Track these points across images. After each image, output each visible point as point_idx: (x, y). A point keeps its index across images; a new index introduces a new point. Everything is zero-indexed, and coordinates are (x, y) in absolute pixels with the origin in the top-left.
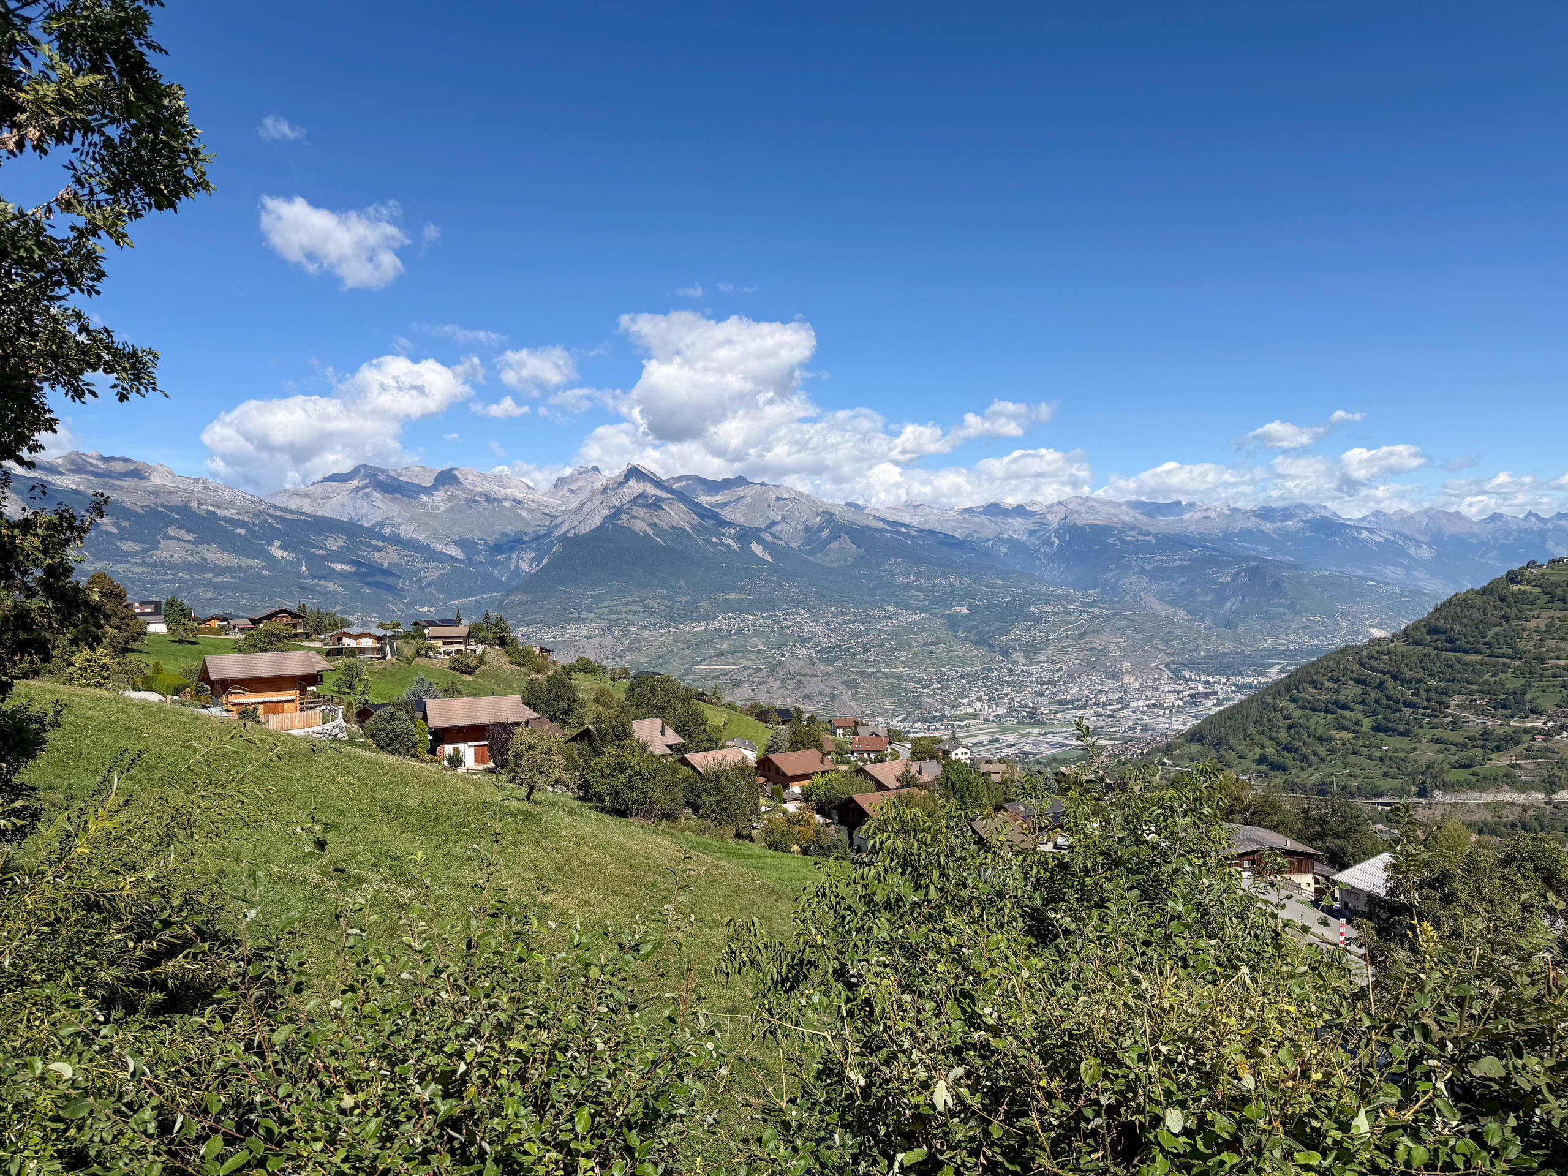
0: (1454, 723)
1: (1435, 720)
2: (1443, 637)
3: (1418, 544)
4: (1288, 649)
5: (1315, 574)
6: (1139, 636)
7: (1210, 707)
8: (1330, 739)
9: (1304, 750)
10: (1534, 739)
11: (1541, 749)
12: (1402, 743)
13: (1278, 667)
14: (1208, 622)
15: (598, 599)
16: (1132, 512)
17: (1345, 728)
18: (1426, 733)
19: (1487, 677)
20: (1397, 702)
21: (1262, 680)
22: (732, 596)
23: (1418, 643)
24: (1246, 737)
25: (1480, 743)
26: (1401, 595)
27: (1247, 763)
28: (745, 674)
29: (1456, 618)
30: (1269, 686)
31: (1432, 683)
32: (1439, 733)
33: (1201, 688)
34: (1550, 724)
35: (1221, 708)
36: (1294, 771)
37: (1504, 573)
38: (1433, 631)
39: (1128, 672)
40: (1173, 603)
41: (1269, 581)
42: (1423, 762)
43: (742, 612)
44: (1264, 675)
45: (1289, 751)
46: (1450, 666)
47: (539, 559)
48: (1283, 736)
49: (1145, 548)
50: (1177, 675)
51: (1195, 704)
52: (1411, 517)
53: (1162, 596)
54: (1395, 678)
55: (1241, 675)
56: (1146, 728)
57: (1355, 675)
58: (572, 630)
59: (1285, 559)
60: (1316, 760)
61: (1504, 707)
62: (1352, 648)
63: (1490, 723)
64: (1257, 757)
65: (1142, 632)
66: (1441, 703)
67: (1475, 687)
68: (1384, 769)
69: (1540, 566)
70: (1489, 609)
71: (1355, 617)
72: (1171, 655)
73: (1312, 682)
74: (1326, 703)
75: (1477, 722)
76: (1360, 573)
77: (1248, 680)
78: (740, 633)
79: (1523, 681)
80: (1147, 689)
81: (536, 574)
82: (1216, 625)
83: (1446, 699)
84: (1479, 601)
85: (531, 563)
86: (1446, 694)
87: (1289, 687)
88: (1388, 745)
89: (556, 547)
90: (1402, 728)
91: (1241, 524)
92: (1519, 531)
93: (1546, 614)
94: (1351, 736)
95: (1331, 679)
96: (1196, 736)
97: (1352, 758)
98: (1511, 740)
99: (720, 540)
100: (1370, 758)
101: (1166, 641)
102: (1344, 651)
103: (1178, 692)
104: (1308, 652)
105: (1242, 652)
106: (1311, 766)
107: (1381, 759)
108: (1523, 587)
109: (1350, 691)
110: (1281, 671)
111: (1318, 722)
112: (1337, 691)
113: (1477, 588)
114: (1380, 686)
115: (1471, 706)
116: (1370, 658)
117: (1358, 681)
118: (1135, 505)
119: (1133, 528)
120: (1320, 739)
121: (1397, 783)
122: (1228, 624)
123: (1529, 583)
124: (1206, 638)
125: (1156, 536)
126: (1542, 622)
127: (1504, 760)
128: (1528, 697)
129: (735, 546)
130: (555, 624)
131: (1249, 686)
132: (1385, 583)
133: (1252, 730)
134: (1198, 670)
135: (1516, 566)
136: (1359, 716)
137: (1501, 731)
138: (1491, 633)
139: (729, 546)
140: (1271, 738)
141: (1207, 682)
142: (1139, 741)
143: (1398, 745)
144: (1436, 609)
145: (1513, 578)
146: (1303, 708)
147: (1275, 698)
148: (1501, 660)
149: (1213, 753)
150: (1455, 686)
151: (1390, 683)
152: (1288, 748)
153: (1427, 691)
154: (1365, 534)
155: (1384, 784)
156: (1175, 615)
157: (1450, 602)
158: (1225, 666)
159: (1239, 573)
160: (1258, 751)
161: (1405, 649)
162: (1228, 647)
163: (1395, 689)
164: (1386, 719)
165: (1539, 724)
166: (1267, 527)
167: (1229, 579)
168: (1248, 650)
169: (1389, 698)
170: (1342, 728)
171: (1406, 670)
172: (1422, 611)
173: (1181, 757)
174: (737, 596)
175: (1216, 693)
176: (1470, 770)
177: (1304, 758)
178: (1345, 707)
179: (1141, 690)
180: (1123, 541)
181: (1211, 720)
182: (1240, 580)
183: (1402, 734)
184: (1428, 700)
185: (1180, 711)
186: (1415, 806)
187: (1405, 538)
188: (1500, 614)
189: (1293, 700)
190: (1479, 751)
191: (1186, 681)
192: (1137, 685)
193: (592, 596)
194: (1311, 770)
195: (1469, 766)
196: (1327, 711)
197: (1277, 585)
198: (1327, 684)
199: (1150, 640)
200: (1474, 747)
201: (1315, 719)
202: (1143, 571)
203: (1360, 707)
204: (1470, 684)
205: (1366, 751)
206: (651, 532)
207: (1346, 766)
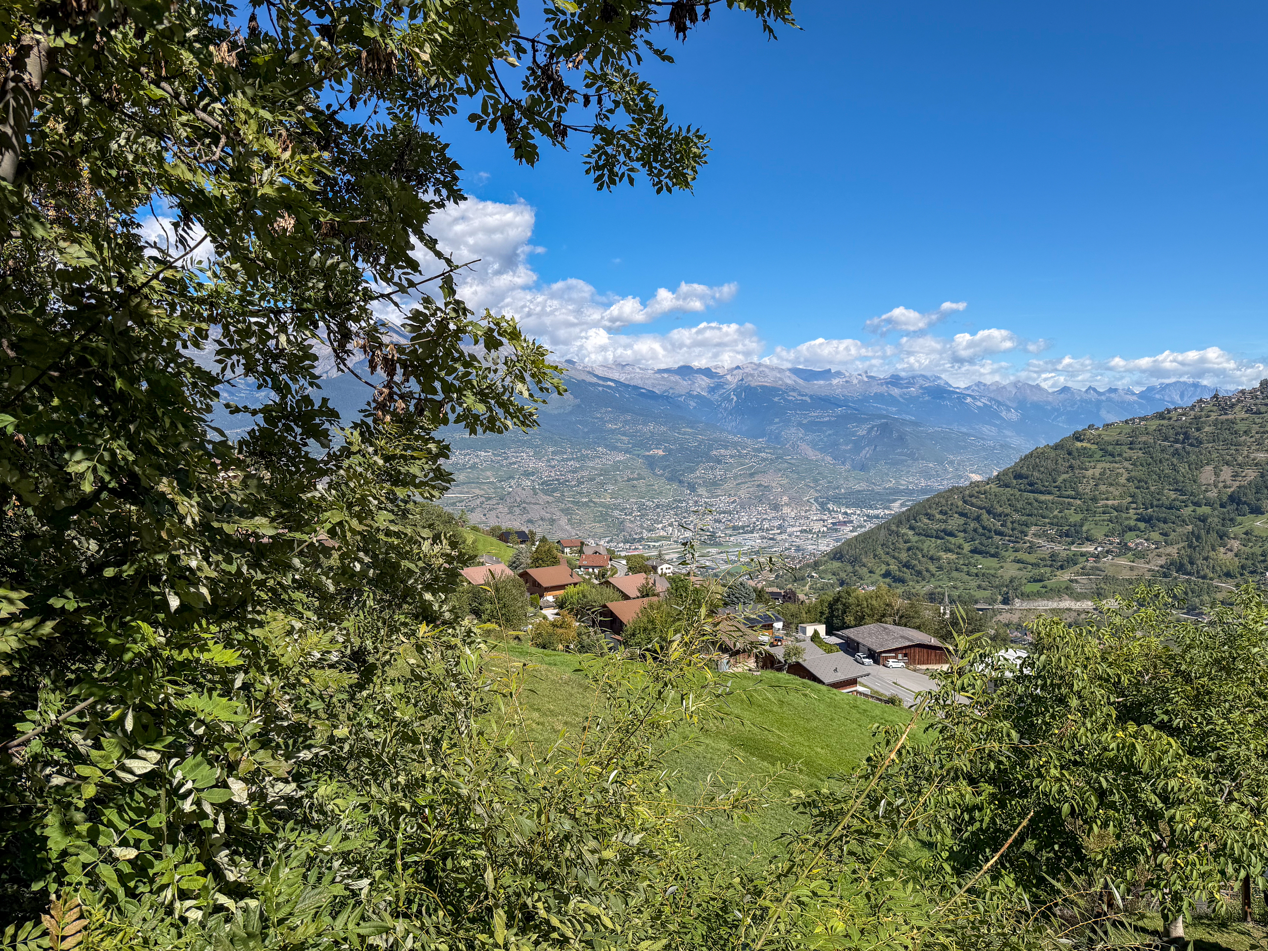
0: (1030, 547)
1: (1017, 545)
2: (1025, 481)
3: (1008, 409)
4: (907, 489)
5: (931, 430)
6: (795, 476)
7: (848, 533)
8: (939, 559)
9: (919, 567)
10: (1087, 561)
11: (1092, 568)
12: (992, 562)
13: (900, 502)
14: (848, 466)
16: (794, 377)
17: (950, 551)
18: (1010, 555)
19: (1056, 513)
20: (990, 531)
21: (887, 512)
23: (1007, 486)
24: (875, 556)
25: (1049, 563)
26: (994, 448)
27: (875, 577)
28: (478, 501)
29: (1036, 467)
30: (894, 517)
31: (1016, 516)
32: (1020, 555)
33: (841, 517)
34: (1099, 549)
35: (856, 534)
36: (911, 583)
37: (1070, 433)
38: (1018, 476)
39: (786, 504)
40: (822, 450)
41: (895, 435)
42: (1007, 577)
43: (476, 449)
44: (889, 508)
45: (908, 568)
46: (1030, 504)
48: (904, 556)
49: (802, 406)
50: (823, 507)
51: (836, 530)
52: (1004, 387)
53: (814, 445)
54: (989, 512)
55: (871, 508)
56: (798, 549)
57: (959, 510)
59: (908, 417)
60: (927, 575)
61: (1067, 536)
62: (957, 488)
63: (1058, 548)
64: (883, 572)
65: (798, 473)
66: (1022, 532)
67: (1047, 520)
68: (978, 582)
69: (1097, 429)
70: (1060, 461)
71: (959, 464)
72: (819, 491)
73: (927, 514)
74: (937, 531)
75: (1047, 547)
76: (964, 430)
77: (876, 512)
78: (474, 467)
79: (1081, 516)
80: (801, 518)
82: (854, 468)
83: (1025, 529)
84: (1053, 454)
86: (1026, 525)
87: (909, 518)
88: (983, 564)
90: (993, 551)
91: (875, 389)
92: (1082, 401)
93: (1100, 465)
94: (954, 556)
95: (941, 512)
96: (837, 555)
97: (955, 574)
98: (1071, 561)
100: (968, 574)
101: (816, 481)
102: (952, 490)
103: (824, 521)
104: (924, 491)
105: (873, 490)
106: (924, 579)
107: (977, 575)
108: (1085, 444)
109: (955, 522)
110: (902, 505)
111: (930, 545)
112: (945, 521)
113: (1051, 444)
114: (978, 519)
115: (1044, 535)
116: (971, 496)
117: (962, 514)
118: (795, 371)
119: (794, 390)
120: (932, 558)
121: (987, 593)
122: (863, 468)
123: (1089, 441)
124: (846, 479)
125: (811, 397)
126: (1097, 472)
127: (1065, 576)
128: (1085, 528)
131: (877, 517)
132: (983, 439)
133: (880, 551)
134: (840, 504)
135: (1080, 428)
136: (961, 541)
137: (1064, 554)
138: (1060, 479)
140: (894, 557)
141: (845, 513)
142: (793, 558)
143: (989, 564)
144: (1021, 460)
145: (1078, 437)
146: (919, 534)
147: (898, 526)
148: (1067, 500)
149: (849, 568)
150: (1033, 519)
151: (985, 516)
152: (907, 565)
153: (1012, 523)
154: (969, 400)
155: (980, 594)
156: (823, 460)
157: (1031, 454)
158: (859, 500)
159: (872, 428)
160: (884, 568)
161: (997, 490)
162: (863, 486)
163: (989, 521)
164: (981, 544)
165: (1091, 549)
166: (896, 391)
167: (865, 432)
168: (877, 489)
169: (984, 528)
170: (948, 550)
171: (997, 506)
172: (1011, 461)
173: (825, 571)
175: (852, 522)
176: (1041, 584)
177: (919, 573)
178: (951, 534)
179: (796, 518)
180: (785, 400)
181: (848, 543)
182: (873, 433)
183: (992, 556)
184: (1013, 530)
185: (824, 535)
186: (1000, 612)
187: (999, 403)
188: (1067, 464)
189: (912, 528)
190: (1048, 570)
191: (830, 512)
192: (793, 514)
194: (924, 583)
195: (1041, 581)
196: (937, 537)
197: (901, 439)
198: (938, 516)
199: (804, 479)
200: (1045, 566)
201: (928, 543)
202: (800, 424)
203: (962, 534)
204: (1044, 517)
205: (965, 568)
207: (950, 579)
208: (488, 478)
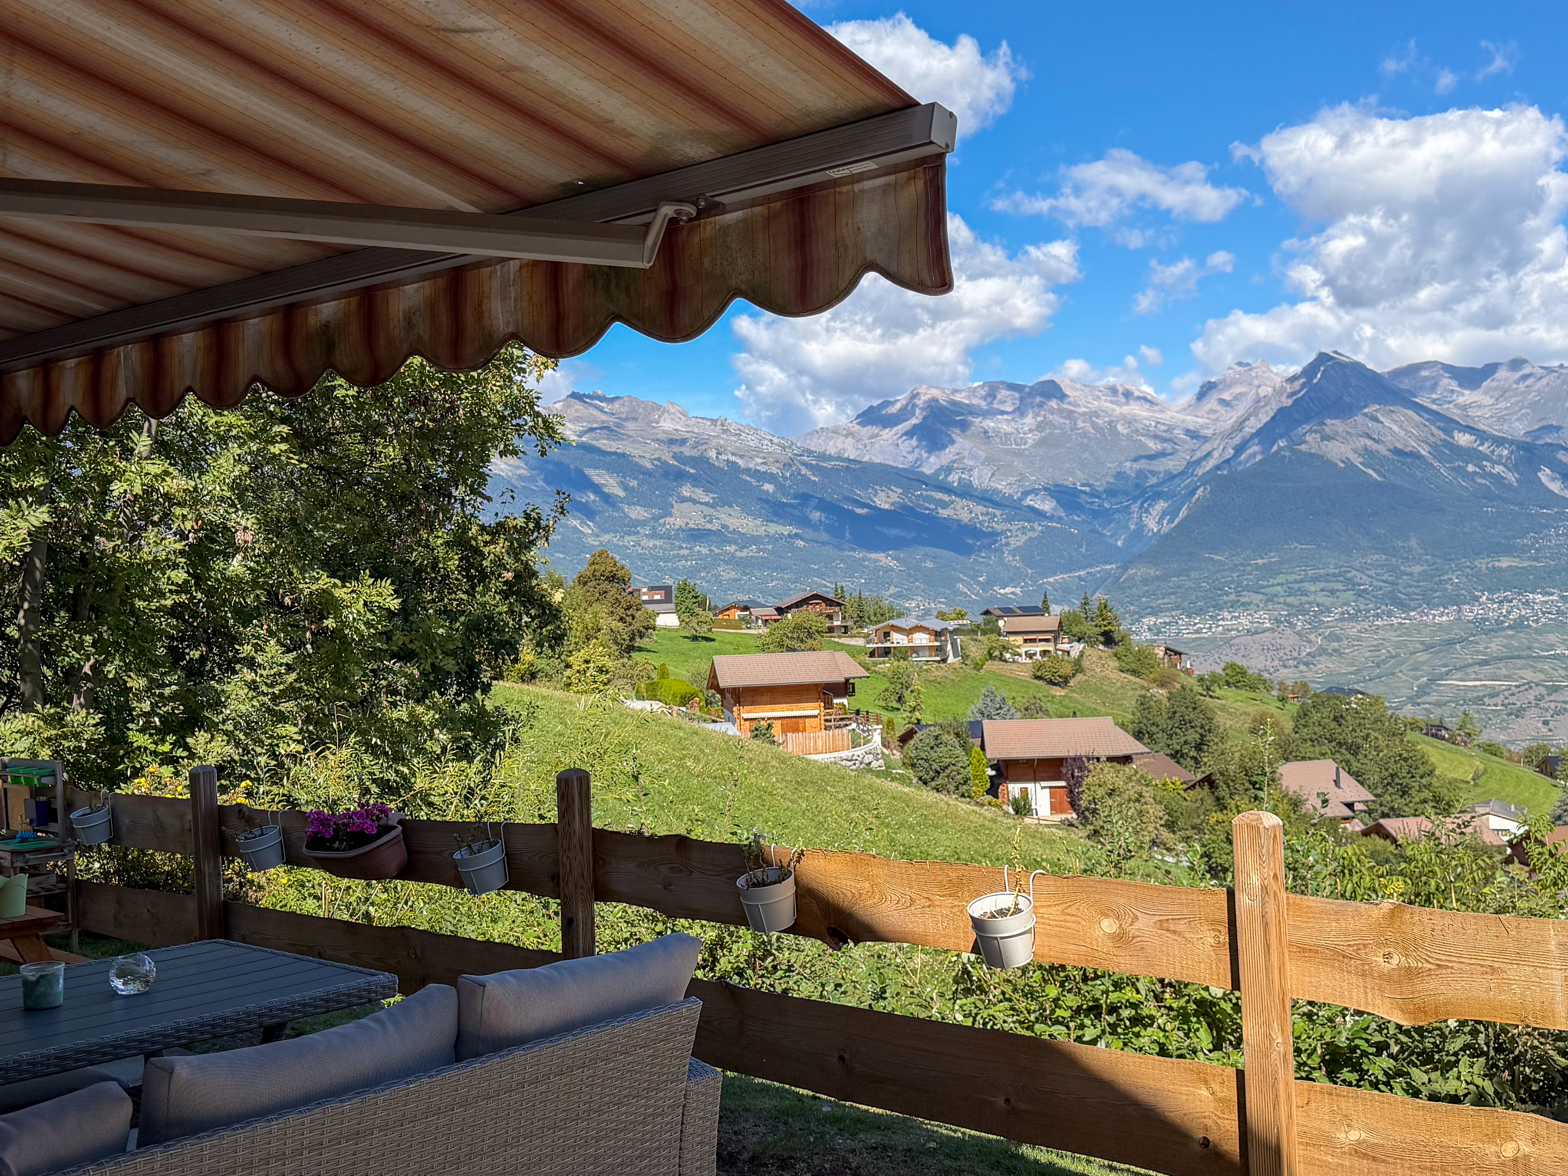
15: (1269, 571)
22: (1505, 563)
28: (1531, 696)
43: (1522, 589)
47: (1172, 513)
58: (1227, 619)
78: (1519, 625)
81: (1167, 536)
85: (1161, 519)
89: (1200, 492)
99: (1482, 468)
129: (1511, 477)
130: (1200, 612)
139: (1498, 478)
174: (1514, 562)
193: (1258, 567)
206: (1357, 461)
208: (1552, 647)
